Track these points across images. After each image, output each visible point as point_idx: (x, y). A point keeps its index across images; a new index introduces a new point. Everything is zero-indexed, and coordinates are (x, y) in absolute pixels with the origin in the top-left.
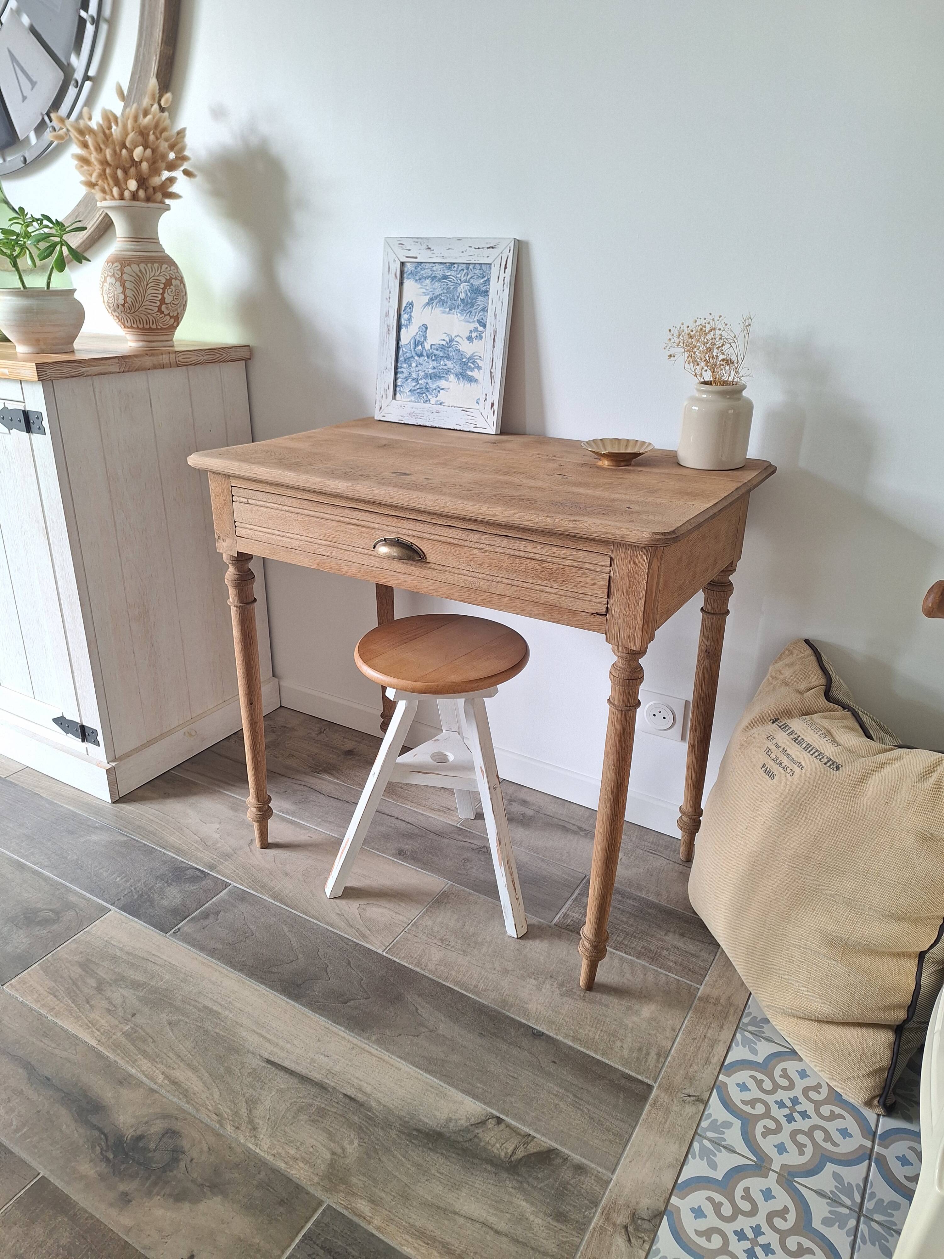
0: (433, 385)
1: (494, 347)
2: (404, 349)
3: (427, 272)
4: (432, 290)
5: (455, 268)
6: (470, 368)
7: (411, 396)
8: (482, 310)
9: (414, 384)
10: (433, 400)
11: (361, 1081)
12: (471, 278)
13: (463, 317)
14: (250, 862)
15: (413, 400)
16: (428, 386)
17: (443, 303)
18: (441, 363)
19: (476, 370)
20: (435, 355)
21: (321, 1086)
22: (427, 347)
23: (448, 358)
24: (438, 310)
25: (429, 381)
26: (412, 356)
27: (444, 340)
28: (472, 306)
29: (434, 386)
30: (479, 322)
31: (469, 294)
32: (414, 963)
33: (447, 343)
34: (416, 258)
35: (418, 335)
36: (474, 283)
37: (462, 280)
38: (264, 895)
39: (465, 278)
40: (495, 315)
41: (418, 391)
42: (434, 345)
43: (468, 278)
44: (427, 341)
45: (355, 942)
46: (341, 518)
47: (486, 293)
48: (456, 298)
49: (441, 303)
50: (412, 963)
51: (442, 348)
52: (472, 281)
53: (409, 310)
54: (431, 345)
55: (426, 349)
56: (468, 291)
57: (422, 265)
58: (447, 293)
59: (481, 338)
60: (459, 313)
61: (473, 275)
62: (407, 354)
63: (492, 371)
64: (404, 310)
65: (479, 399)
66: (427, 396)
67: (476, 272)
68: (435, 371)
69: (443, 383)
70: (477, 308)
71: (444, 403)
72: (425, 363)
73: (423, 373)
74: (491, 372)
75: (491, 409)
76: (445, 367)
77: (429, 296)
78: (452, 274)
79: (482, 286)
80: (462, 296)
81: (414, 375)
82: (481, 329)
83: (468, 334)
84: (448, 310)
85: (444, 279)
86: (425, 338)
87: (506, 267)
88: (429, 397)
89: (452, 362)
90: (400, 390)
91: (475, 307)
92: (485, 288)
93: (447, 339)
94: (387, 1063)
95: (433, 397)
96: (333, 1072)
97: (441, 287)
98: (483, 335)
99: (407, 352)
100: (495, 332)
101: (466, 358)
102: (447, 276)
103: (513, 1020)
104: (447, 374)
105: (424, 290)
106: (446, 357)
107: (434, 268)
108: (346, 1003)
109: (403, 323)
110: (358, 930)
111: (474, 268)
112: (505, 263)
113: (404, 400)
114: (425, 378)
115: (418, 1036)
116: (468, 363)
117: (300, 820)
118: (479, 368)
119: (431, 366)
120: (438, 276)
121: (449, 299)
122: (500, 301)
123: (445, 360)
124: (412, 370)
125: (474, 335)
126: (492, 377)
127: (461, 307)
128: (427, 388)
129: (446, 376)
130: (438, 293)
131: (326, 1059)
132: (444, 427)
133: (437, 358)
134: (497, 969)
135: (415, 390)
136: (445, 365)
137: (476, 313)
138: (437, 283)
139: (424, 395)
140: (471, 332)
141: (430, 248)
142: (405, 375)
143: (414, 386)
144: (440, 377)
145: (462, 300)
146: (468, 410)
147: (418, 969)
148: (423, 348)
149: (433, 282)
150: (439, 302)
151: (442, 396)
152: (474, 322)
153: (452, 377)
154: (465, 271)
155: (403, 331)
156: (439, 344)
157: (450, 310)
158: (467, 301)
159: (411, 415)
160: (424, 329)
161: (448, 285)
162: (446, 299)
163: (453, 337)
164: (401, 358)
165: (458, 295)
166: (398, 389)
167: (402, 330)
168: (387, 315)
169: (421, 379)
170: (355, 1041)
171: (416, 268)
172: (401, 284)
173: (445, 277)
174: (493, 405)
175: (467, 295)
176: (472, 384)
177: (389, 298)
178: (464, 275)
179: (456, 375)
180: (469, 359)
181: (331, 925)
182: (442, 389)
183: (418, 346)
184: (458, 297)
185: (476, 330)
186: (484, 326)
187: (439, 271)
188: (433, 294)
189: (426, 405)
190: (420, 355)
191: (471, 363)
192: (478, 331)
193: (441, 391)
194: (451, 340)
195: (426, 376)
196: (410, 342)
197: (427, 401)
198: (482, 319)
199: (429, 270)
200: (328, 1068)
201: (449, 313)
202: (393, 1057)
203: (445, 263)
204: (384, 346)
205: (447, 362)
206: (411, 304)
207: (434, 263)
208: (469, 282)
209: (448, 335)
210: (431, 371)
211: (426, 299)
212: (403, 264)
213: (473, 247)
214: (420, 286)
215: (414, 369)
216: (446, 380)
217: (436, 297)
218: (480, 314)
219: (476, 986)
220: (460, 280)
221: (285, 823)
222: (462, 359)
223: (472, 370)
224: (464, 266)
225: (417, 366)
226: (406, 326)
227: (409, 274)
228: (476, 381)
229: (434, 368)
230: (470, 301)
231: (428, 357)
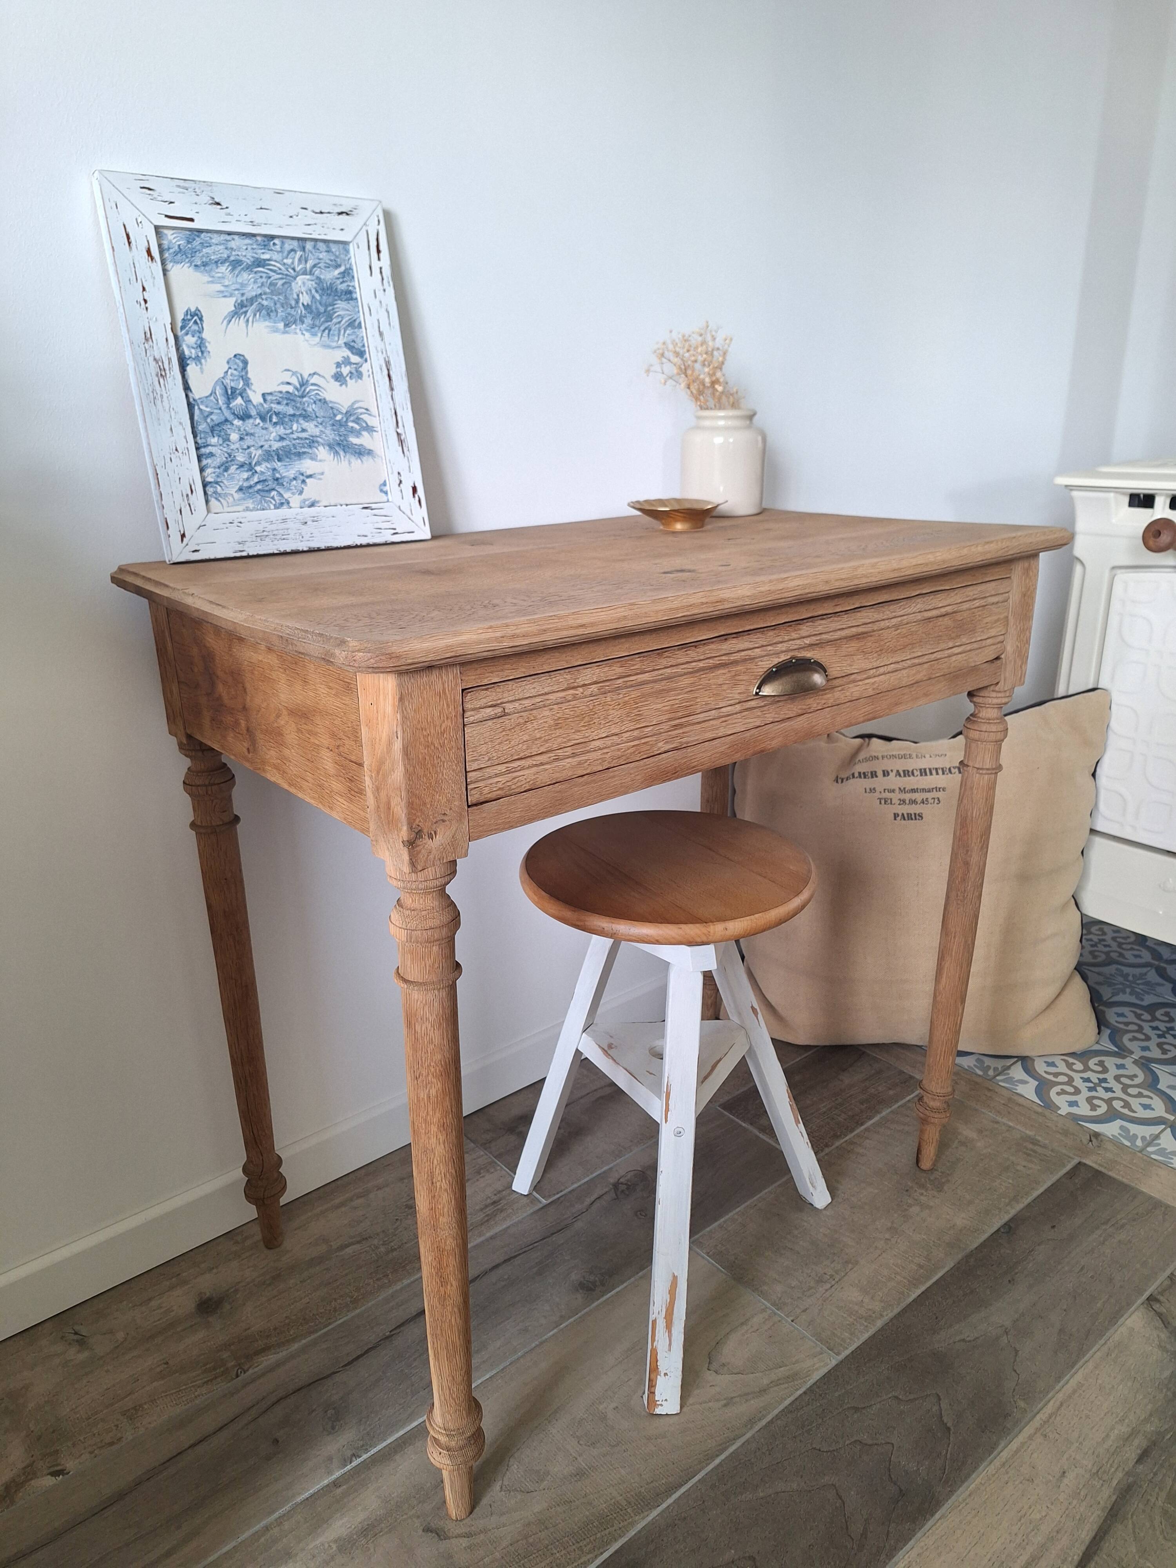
0: (288, 471)
1: (392, 389)
2: (202, 407)
3: (216, 251)
4: (238, 286)
5: (278, 247)
6: (352, 430)
7: (244, 499)
8: (349, 325)
9: (245, 475)
10: (295, 500)
11: (1108, 1436)
12: (315, 266)
13: (317, 339)
14: (505, 1543)
15: (251, 506)
16: (278, 475)
17: (269, 313)
18: (295, 427)
19: (365, 433)
20: (277, 414)
21: (1125, 1493)
22: (257, 399)
23: (306, 417)
24: (261, 327)
25: (278, 465)
26: (226, 420)
27: (288, 383)
28: (329, 318)
29: (291, 473)
30: (349, 346)
31: (318, 297)
32: (866, 1324)
33: (297, 389)
34: (192, 220)
35: (229, 377)
36: (322, 277)
37: (298, 269)
38: (632, 1524)
39: (301, 266)
40: (381, 334)
41: (259, 487)
42: (271, 394)
43: (308, 266)
44: (253, 387)
45: (805, 1393)
46: (701, 664)
47: (349, 295)
48: (293, 303)
49: (264, 312)
50: (867, 1326)
51: (289, 398)
52: (317, 272)
53: (195, 328)
54: (263, 395)
55: (255, 403)
56: (313, 291)
57: (203, 235)
58: (272, 293)
59: (360, 375)
60: (307, 330)
61: (318, 261)
62: (214, 417)
63: (399, 431)
64: (182, 328)
65: (384, 484)
66: (280, 495)
67: (321, 256)
68: (284, 443)
69: (307, 465)
70: (339, 322)
71: (318, 502)
72: (258, 431)
73: (260, 452)
74: (398, 434)
75: (414, 496)
76: (304, 435)
77: (234, 299)
78: (274, 258)
79: (338, 282)
80: (305, 299)
81: (241, 458)
82: (355, 359)
83: (334, 370)
84: (281, 325)
85: (259, 266)
86: (247, 382)
87: (379, 251)
88: (287, 495)
89: (315, 423)
90: (215, 492)
91: (335, 321)
92: (345, 285)
93: (295, 381)
94: (1070, 1397)
95: (293, 494)
96: (1094, 1471)
97: (255, 282)
98: (365, 369)
99: (212, 413)
100: (388, 364)
101: (342, 413)
102: (265, 260)
103: (983, 1245)
104: (310, 447)
105: (219, 287)
106: (300, 415)
107: (233, 244)
108: (949, 1429)
109: (187, 353)
110: (776, 1383)
111: (315, 247)
112: (375, 243)
113: (229, 509)
114: (267, 460)
115: (1017, 1352)
116: (346, 421)
117: (402, 1427)
118: (370, 429)
119: (274, 434)
120: (244, 259)
121: (278, 305)
122: (383, 310)
123: (301, 421)
124: (232, 447)
125: (345, 370)
126: (401, 442)
127: (308, 321)
128: (277, 479)
129: (310, 451)
130: (254, 294)
131: (1071, 1475)
132: (335, 545)
133: (282, 419)
134: (887, 1236)
135: (250, 487)
136: (304, 430)
137: (339, 331)
138: (245, 276)
139: (274, 493)
140: (338, 365)
141: (218, 204)
142: (218, 461)
143: (248, 479)
144: (300, 455)
145: (307, 307)
146: (373, 506)
147: (879, 1324)
148: (248, 401)
149: (236, 272)
150: (260, 310)
151: (311, 489)
152: (339, 347)
153: (322, 452)
154: (299, 253)
155: (191, 369)
156: (281, 392)
157: (286, 325)
158: (317, 309)
159: (261, 536)
160: (241, 365)
161: (270, 277)
162: (272, 305)
163: (306, 376)
164: (202, 427)
165: (295, 296)
166: (210, 490)
167: (188, 368)
168: (148, 337)
169: (258, 463)
170: (1028, 1430)
171: (189, 242)
172: (165, 272)
173: (260, 263)
174: (415, 489)
175: (313, 297)
176: (365, 458)
177: (146, 301)
178: (300, 260)
179: (331, 447)
180: (348, 414)
181: (752, 1422)
182: (310, 476)
183: (234, 398)
184: (297, 301)
185: (347, 361)
186: (361, 353)
187: (245, 251)
188: (243, 295)
189: (284, 512)
190: (245, 416)
191: (353, 421)
192: (350, 363)
193: (308, 480)
194: (303, 384)
195: (268, 456)
196: (213, 392)
197: (282, 504)
198: (354, 341)
199: (222, 247)
200: (1087, 1476)
201: (285, 332)
202: (1057, 1388)
203: (254, 235)
204: (158, 402)
205: (305, 425)
206: (195, 316)
207: (229, 233)
208: (311, 273)
209: (294, 373)
210: (276, 445)
211: (229, 304)
212: (157, 229)
213: (310, 209)
214: (207, 278)
215: (237, 445)
216: (312, 459)
217: (252, 301)
218: (348, 332)
219: (921, 1266)
220: (294, 269)
221: (397, 1457)
222: (335, 415)
223: (358, 434)
224: (295, 243)
225: (241, 439)
226: (197, 359)
227: (175, 253)
228: (370, 452)
229: (282, 439)
230: (322, 309)
231: (263, 419)
